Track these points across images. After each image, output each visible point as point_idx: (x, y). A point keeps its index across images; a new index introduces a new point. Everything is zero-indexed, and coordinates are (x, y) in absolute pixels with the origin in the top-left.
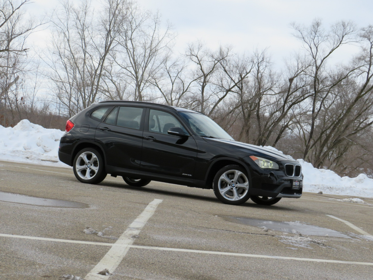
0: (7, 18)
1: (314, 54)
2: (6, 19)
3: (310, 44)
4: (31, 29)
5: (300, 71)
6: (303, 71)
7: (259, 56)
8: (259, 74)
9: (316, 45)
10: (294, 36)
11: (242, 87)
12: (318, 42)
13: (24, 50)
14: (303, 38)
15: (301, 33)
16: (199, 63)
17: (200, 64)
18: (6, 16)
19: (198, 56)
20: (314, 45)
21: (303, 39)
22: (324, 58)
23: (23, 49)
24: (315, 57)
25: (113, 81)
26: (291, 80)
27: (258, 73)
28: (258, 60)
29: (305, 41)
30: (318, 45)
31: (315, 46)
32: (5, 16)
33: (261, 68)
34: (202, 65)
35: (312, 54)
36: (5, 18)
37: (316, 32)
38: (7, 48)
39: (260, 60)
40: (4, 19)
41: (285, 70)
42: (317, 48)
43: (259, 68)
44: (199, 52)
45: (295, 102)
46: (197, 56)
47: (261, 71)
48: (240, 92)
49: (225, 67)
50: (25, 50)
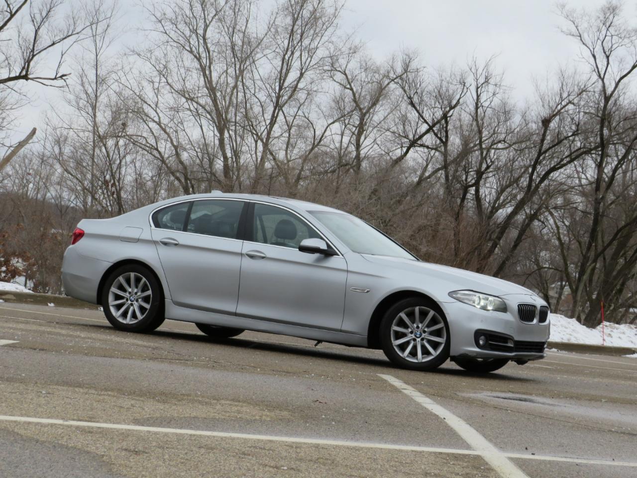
0: (13, 12)
1: (600, 70)
2: (11, 12)
3: (594, 49)
4: (74, 33)
5: (564, 103)
6: (570, 102)
7: (480, 71)
8: (479, 110)
9: (607, 53)
10: (562, 31)
11: (447, 137)
12: (612, 47)
13: (61, 77)
14: (580, 36)
15: (577, 27)
16: (348, 86)
17: (351, 89)
18: (11, 6)
19: (347, 72)
20: (602, 51)
21: (579, 38)
22: (622, 78)
23: (58, 76)
24: (602, 77)
25: (163, 125)
26: (546, 122)
27: (477, 108)
28: (477, 80)
29: (584, 44)
30: (611, 51)
31: (603, 54)
32: (8, 5)
33: (483, 98)
34: (355, 90)
35: (596, 70)
36: (9, 10)
37: (609, 27)
38: (24, 73)
39: (482, 80)
40: (7, 11)
41: (536, 102)
42: (608, 57)
43: (478, 96)
44: (349, 65)
45: (555, 166)
46: (345, 72)
47: (483, 104)
48: (443, 149)
49: (412, 96)
50: (64, 78)
